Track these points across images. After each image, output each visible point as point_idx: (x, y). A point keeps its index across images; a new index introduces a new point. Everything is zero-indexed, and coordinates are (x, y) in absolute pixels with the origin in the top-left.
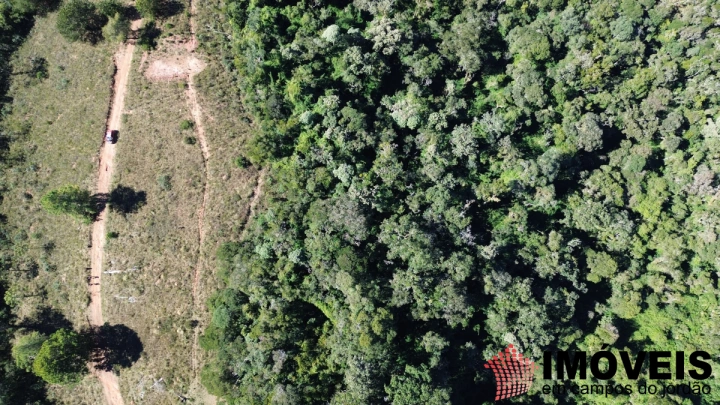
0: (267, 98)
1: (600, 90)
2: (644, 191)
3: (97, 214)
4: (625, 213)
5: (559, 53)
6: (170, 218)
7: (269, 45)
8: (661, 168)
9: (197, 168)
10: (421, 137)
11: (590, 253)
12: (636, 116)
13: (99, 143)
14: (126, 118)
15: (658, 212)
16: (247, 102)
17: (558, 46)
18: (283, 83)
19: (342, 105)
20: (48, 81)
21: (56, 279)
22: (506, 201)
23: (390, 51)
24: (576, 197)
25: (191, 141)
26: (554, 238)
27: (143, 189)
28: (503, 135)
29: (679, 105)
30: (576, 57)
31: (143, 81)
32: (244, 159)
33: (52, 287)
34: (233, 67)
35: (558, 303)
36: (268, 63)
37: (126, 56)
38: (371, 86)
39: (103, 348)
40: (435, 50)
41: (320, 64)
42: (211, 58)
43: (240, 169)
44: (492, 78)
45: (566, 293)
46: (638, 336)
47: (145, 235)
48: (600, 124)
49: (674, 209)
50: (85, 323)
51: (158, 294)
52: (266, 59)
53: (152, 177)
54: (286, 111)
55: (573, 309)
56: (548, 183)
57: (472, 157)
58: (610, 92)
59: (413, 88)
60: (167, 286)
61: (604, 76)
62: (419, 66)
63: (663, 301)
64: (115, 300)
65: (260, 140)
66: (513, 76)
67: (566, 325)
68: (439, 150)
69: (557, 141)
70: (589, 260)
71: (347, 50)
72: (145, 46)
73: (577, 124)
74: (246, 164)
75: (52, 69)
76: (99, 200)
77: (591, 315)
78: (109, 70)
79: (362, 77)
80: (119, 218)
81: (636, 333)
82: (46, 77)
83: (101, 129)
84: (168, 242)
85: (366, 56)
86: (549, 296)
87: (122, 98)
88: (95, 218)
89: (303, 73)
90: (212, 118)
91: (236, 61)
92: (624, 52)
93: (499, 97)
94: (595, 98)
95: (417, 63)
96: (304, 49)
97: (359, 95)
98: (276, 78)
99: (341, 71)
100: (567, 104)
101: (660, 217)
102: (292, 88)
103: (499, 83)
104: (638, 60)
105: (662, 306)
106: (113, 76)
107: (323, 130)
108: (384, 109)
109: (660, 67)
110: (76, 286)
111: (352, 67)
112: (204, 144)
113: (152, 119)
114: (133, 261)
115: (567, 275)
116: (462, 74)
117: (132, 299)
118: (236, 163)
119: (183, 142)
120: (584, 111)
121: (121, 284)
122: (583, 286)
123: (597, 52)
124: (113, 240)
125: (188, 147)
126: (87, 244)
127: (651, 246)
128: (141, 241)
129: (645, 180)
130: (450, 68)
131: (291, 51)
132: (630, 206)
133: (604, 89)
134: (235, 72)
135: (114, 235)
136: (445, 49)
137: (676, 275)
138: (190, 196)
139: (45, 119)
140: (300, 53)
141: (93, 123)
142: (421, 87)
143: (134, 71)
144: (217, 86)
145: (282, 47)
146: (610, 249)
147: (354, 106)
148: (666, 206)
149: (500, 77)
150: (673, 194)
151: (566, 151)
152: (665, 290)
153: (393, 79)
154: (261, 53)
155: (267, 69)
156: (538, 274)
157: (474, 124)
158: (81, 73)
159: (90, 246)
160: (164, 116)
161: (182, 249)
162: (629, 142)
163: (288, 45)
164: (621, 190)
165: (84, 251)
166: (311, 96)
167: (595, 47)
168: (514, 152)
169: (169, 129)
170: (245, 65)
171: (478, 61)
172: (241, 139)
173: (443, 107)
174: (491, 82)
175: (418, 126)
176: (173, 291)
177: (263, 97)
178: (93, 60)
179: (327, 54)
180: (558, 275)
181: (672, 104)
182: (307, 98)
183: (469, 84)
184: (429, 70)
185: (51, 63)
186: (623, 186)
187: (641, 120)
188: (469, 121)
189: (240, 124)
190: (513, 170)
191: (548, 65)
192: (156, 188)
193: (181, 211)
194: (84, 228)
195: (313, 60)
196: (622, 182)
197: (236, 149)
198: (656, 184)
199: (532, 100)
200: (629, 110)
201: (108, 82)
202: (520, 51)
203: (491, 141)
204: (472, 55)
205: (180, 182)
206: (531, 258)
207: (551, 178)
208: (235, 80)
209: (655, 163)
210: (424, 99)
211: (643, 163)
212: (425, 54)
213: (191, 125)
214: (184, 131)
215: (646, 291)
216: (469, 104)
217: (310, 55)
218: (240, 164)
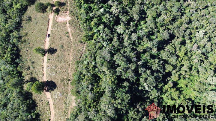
0: (86, 26)
1: (169, 25)
2: (180, 50)
3: (45, 54)
4: (175, 55)
5: (159, 15)
6: (63, 55)
7: (87, 13)
8: (185, 44)
9: (69, 43)
10: (124, 36)
11: (166, 65)
12: (178, 31)
13: (45, 37)
14: (52, 31)
15: (183, 55)
16: (81, 27)
17: (159, 14)
18: (90, 23)
19: (105, 28)
20: (32, 22)
21: (35, 70)
22: (145, 51)
23: (116, 15)
24: (163, 51)
25: (68, 37)
26: (157, 60)
27: (56, 48)
28: (144, 35)
29: (189, 29)
30: (163, 16)
31: (56, 22)
32: (81, 41)
33: (34, 72)
34: (78, 19)
35: (158, 76)
36: (87, 18)
37: (52, 16)
38: (112, 23)
39: (47, 87)
40: (128, 15)
41: (99, 18)
42: (73, 16)
43: (80, 43)
44: (142, 22)
45: (160, 74)
46: (179, 86)
47: (57, 59)
48: (169, 33)
49: (188, 54)
50: (42, 80)
51: (60, 73)
52: (86, 17)
53: (58, 45)
54: (91, 29)
55: (161, 78)
56: (155, 47)
57: (137, 41)
58: (172, 25)
59: (122, 24)
60: (62, 71)
61: (170, 21)
62: (124, 19)
63: (185, 77)
64: (50, 75)
65: (85, 36)
66: (148, 21)
67: (160, 82)
68: (128, 39)
69: (158, 37)
70: (166, 66)
71: (106, 15)
72: (56, 14)
73: (163, 33)
74: (81, 42)
75: (33, 19)
76: (45, 51)
77: (166, 80)
78: (48, 19)
79: (110, 21)
80: (51, 55)
81: (178, 85)
82: (31, 21)
83: (46, 34)
84: (62, 61)
85: (111, 16)
86: (155, 74)
87: (51, 26)
88: (44, 55)
89: (95, 20)
90: (73, 31)
91: (79, 17)
92: (175, 15)
93: (144, 26)
94: (168, 27)
95: (123, 18)
96: (95, 14)
97: (109, 26)
98: (88, 21)
99: (104, 20)
100: (161, 28)
101: (184, 56)
102: (93, 24)
103: (144, 23)
104: (179, 17)
105: (184, 78)
106: (48, 21)
107: (100, 34)
108: (115, 29)
109: (185, 19)
110: (40, 72)
111: (107, 19)
112: (71, 37)
113: (58, 31)
114: (54, 65)
115: (160, 70)
116: (135, 21)
117: (54, 75)
118: (79, 42)
119: (66, 37)
120: (165, 30)
121: (51, 71)
122: (164, 72)
123: (168, 15)
124: (49, 61)
125: (67, 38)
126: (42, 61)
127: (182, 63)
128: (56, 60)
129: (181, 47)
130: (131, 19)
131: (92, 15)
132: (177, 53)
133: (170, 24)
134: (78, 20)
135: (49, 59)
136: (130, 14)
137: (188, 70)
138: (68, 50)
139: (31, 32)
140: (94, 15)
141: (44, 32)
142: (124, 24)
143: (54, 20)
144: (74, 23)
145: (90, 14)
146: (171, 64)
147: (108, 28)
148: (186, 54)
149: (144, 21)
150: (187, 51)
151: (160, 40)
152: (185, 74)
153: (117, 22)
154: (85, 15)
155: (86, 19)
156: (152, 69)
157: (137, 33)
158: (40, 20)
159: (43, 62)
160: (61, 31)
161: (66, 62)
162: (177, 38)
163: (92, 13)
164: (174, 49)
165: (42, 63)
166: (97, 26)
167: (168, 14)
168: (147, 40)
169: (62, 34)
170: (81, 18)
171: (138, 17)
172: (80, 36)
173: (130, 28)
174: (142, 23)
175: (123, 33)
176: (64, 72)
177: (85, 26)
178: (43, 17)
179: (101, 16)
180: (158, 70)
181: (188, 28)
182: (96, 26)
183: (137, 23)
184: (126, 19)
185: (32, 18)
186: (175, 49)
187: (179, 32)
188: (136, 32)
189: (80, 33)
190: (147, 44)
191: (156, 18)
192: (59, 48)
193: (66, 53)
194: (42, 58)
195: (98, 17)
196: (174, 47)
197: (79, 38)
198: (183, 48)
199: (152, 27)
200: (176, 30)
201: (47, 22)
202: (149, 15)
203: (141, 37)
204: (137, 16)
205: (65, 47)
206: (151, 65)
207: (156, 46)
208: (78, 22)
209: (183, 43)
210: (125, 27)
211: (180, 43)
212: (125, 16)
213: (68, 33)
214: (66, 34)
215: (181, 74)
216: (136, 28)
217: (97, 16)
218: (80, 42)
